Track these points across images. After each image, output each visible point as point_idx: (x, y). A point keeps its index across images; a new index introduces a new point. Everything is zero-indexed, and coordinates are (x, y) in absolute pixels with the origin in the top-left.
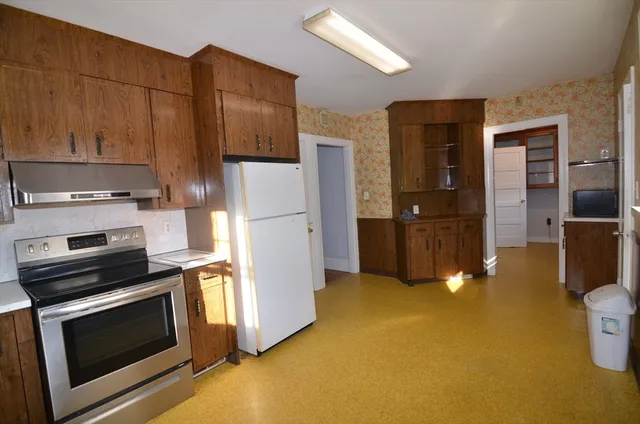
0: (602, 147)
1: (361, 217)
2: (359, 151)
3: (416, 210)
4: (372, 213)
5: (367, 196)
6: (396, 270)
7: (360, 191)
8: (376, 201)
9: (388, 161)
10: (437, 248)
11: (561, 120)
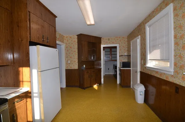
0: (125, 52)
1: (67, 69)
2: (67, 47)
3: (84, 66)
4: (71, 67)
5: (69, 62)
6: (79, 85)
7: (67, 60)
8: (72, 64)
9: (77, 51)
10: (91, 77)
11: (117, 45)
